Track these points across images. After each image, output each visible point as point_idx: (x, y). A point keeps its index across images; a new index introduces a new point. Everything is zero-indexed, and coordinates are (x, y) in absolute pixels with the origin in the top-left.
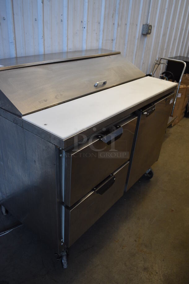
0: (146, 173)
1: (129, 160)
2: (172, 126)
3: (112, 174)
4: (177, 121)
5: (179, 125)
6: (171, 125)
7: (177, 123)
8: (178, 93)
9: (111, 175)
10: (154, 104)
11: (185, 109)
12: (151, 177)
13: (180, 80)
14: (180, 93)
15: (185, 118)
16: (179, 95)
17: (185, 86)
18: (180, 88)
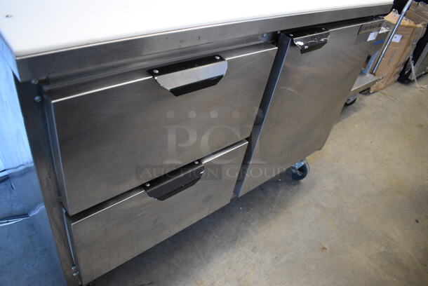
0: (294, 168)
1: (247, 139)
2: (371, 92)
3: (200, 161)
4: (382, 86)
5: (385, 94)
6: (369, 88)
7: (382, 89)
8: (395, 33)
9: (197, 163)
10: (326, 30)
11: (402, 68)
12: (303, 177)
13: (405, 9)
14: (398, 34)
15: (398, 84)
16: (397, 39)
17: (412, 24)
18: (401, 24)
